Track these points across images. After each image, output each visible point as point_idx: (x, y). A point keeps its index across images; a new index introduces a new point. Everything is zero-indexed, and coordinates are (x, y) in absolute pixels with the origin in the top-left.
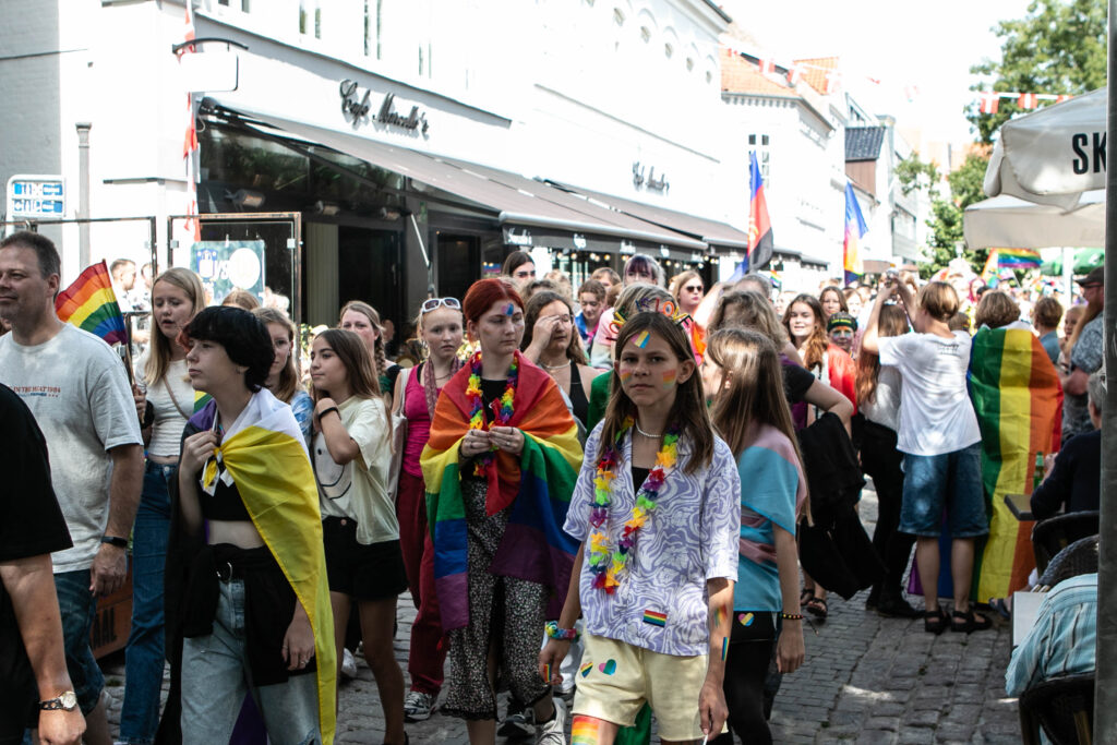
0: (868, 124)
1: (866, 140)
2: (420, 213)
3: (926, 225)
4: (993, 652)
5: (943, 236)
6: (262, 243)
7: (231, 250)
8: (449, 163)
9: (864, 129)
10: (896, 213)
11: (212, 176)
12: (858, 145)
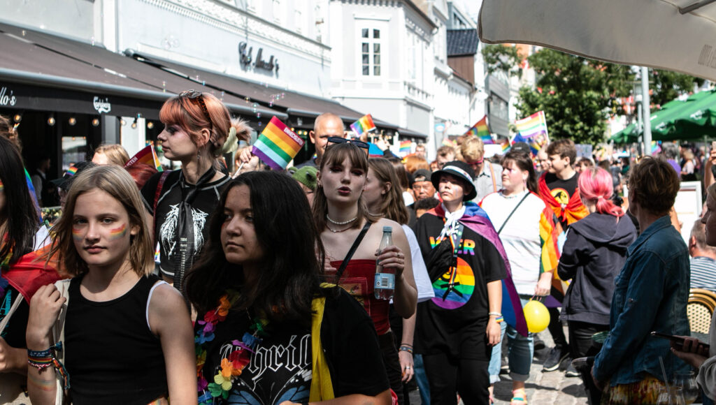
0: (468, 27)
1: (466, 39)
3: (515, 108)
9: (464, 31)
10: (490, 98)
12: (460, 43)
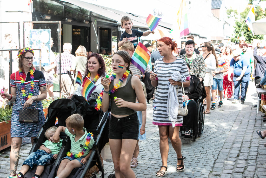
1: (217, 3)
2: (95, 22)
3: (233, 27)
4: (258, 150)
5: (237, 30)
6: (50, 30)
7: (41, 32)
8: (103, 8)
10: (225, 23)
11: (36, 11)
12: (215, 4)
